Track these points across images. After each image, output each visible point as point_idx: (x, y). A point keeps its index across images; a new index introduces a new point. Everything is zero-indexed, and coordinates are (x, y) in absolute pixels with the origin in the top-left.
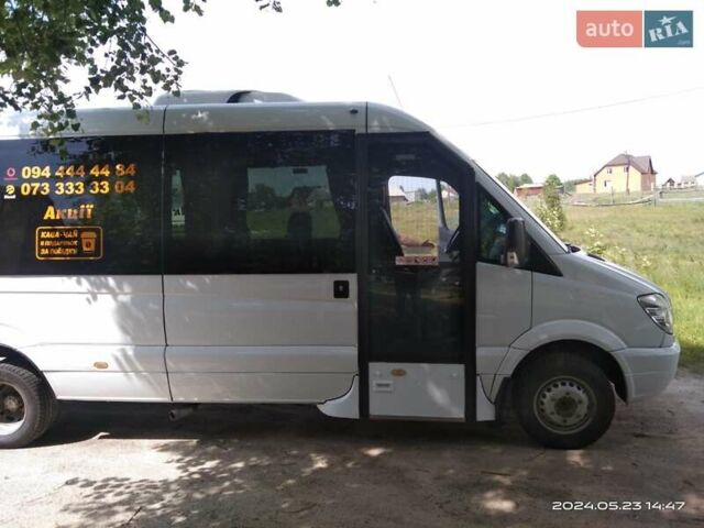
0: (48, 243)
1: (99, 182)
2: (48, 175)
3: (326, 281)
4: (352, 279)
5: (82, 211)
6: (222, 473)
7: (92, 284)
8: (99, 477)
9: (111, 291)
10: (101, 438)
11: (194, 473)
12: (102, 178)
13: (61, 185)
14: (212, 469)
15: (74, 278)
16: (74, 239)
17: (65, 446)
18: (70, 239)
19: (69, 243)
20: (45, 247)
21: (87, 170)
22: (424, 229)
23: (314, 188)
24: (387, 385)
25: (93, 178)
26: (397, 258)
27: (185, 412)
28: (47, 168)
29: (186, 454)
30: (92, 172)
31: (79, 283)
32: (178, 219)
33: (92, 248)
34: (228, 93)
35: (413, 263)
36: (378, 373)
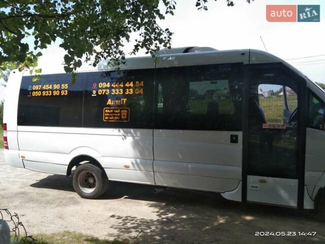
0: (108, 114)
1: (129, 89)
2: (109, 86)
3: (226, 135)
4: (240, 134)
5: (122, 101)
6: (176, 219)
7: (124, 132)
8: (124, 215)
9: (132, 136)
10: (125, 198)
11: (164, 218)
12: (130, 87)
13: (113, 90)
14: (172, 217)
15: (118, 129)
16: (118, 113)
17: (111, 200)
18: (117, 113)
19: (116, 115)
20: (107, 116)
21: (124, 84)
22: (273, 110)
23: (217, 90)
24: (257, 187)
25: (127, 88)
26: (264, 124)
27: (161, 190)
28: (109, 83)
29: (161, 209)
30: (126, 85)
31: (119, 131)
32: (160, 105)
33: (125, 117)
34: (184, 48)
35: (272, 127)
36: (252, 181)
